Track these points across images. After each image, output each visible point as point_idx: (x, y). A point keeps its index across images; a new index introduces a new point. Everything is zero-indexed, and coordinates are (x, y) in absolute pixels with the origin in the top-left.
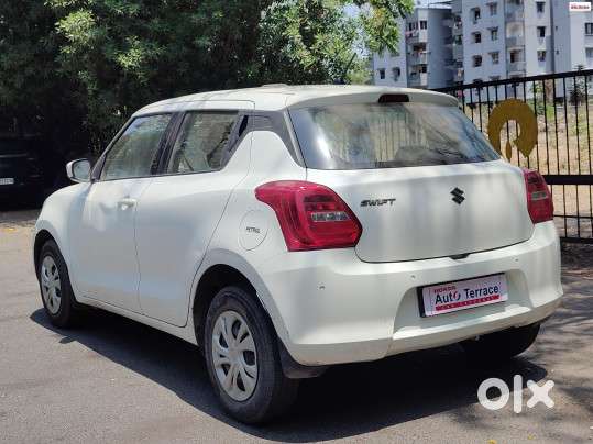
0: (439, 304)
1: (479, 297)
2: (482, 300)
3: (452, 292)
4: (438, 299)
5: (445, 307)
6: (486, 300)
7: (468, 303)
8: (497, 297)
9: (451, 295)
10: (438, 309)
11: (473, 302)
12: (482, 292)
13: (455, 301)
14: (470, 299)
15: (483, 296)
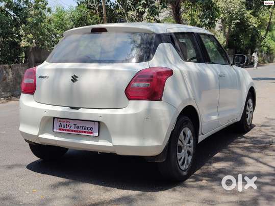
0: (60, 128)
1: (81, 130)
2: (82, 132)
3: (68, 124)
4: (61, 125)
5: (63, 130)
6: (85, 132)
7: (75, 131)
8: (91, 133)
9: (66, 125)
11: (77, 131)
12: (84, 128)
13: (68, 128)
14: (76, 129)
15: (83, 130)
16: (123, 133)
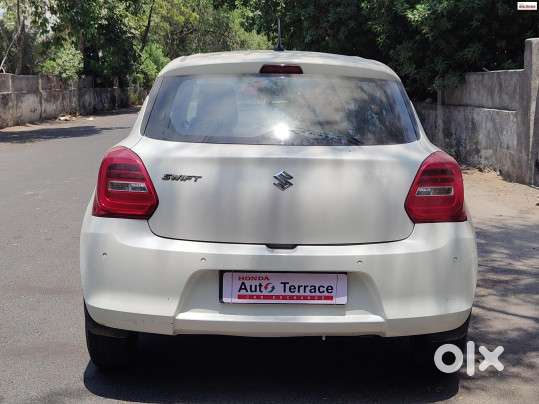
0: (243, 292)
1: (301, 294)
2: (305, 298)
3: (264, 283)
4: (243, 287)
5: (251, 297)
6: (313, 298)
7: (284, 298)
8: (331, 298)
9: (260, 285)
10: (240, 297)
11: (291, 298)
12: (308, 289)
13: (265, 293)
14: (288, 293)
15: (308, 293)
16: (408, 294)
